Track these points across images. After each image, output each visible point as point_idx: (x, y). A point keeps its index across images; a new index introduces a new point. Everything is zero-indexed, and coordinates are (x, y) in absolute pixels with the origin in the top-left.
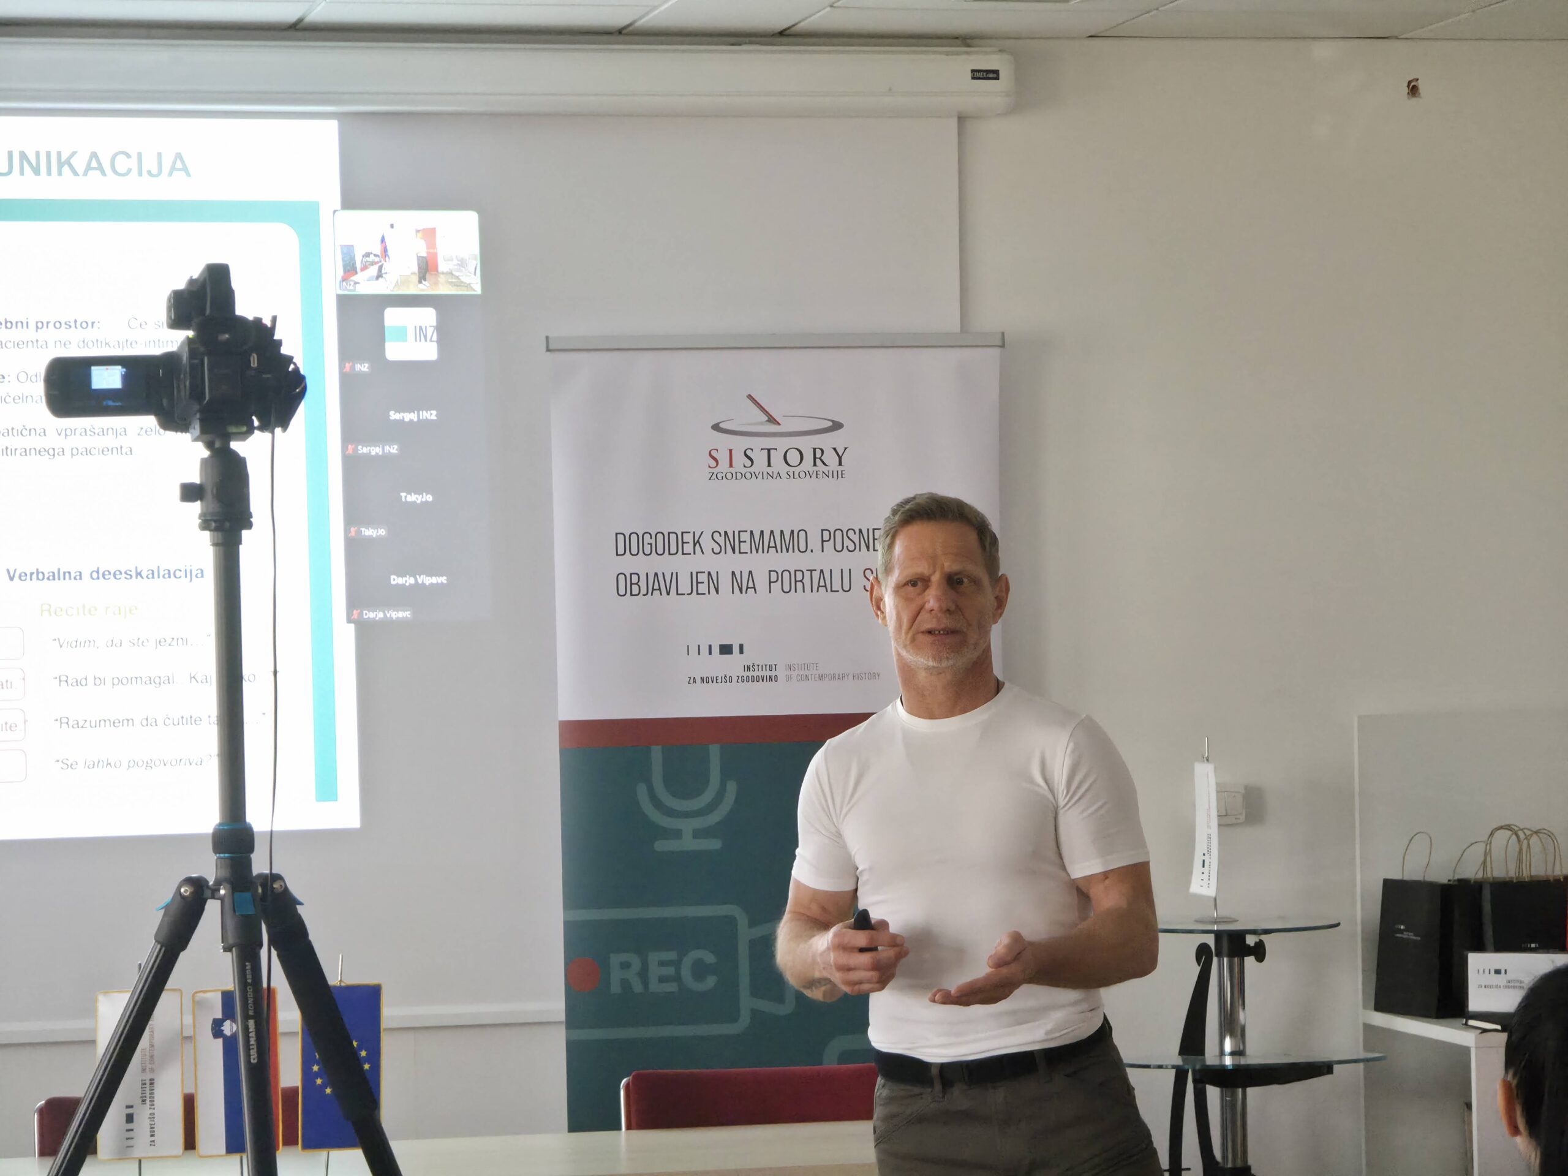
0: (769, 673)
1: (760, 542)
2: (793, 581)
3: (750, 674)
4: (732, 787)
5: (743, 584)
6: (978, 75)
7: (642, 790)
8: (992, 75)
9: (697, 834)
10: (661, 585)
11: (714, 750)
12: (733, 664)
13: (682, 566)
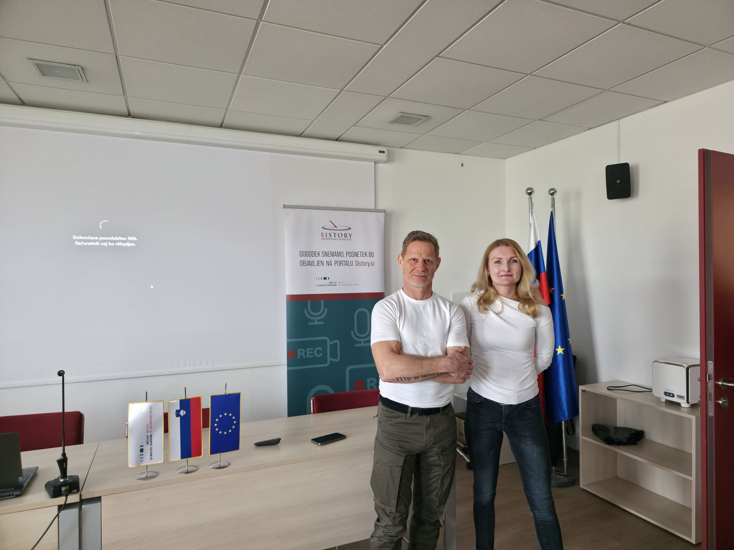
0: (335, 284)
1: (333, 254)
2: (340, 263)
3: (330, 284)
4: (326, 310)
5: (329, 264)
6: (381, 152)
7: (305, 311)
8: (383, 152)
9: (318, 321)
10: (310, 263)
11: (322, 301)
12: (327, 282)
13: (315, 259)
